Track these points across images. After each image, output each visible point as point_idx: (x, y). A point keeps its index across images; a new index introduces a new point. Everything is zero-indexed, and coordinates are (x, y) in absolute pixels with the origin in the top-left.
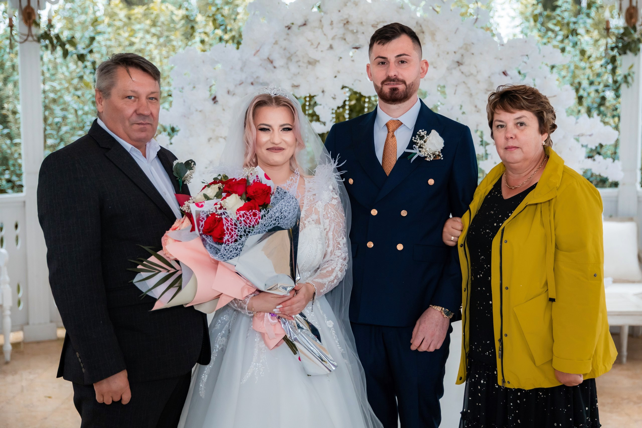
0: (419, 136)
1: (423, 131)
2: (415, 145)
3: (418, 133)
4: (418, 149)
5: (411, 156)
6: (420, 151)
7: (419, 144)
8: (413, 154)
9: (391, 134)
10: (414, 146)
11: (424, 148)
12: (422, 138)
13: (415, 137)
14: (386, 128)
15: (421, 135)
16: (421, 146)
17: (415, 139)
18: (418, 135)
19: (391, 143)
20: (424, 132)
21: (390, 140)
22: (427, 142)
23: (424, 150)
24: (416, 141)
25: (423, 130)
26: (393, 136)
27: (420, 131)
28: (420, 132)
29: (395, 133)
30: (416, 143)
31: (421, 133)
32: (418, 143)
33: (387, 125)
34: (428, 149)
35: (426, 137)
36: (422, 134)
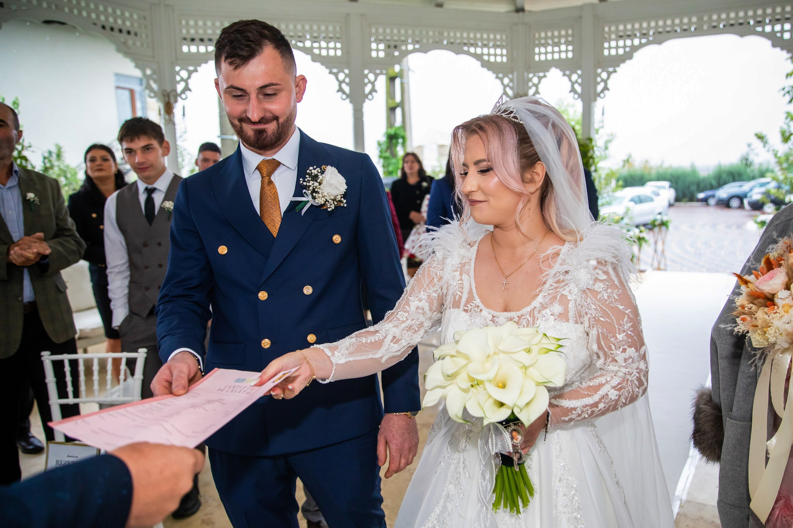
0: (310, 175)
1: (314, 169)
2: (306, 189)
3: (308, 171)
4: (310, 197)
5: (300, 206)
6: (314, 198)
7: (311, 188)
8: (303, 203)
9: (266, 180)
10: (304, 191)
11: (320, 193)
12: (315, 178)
13: (304, 178)
14: (257, 172)
15: (313, 174)
16: (316, 190)
17: (304, 181)
18: (308, 174)
19: (269, 193)
20: (317, 169)
21: (267, 188)
22: (324, 183)
23: (320, 195)
24: (305, 183)
25: (315, 167)
26: (270, 182)
27: (311, 168)
28: (311, 170)
29: (272, 178)
30: (307, 187)
31: (313, 171)
32: (310, 186)
33: (258, 168)
34: (325, 194)
35: (321, 177)
36: (315, 172)
